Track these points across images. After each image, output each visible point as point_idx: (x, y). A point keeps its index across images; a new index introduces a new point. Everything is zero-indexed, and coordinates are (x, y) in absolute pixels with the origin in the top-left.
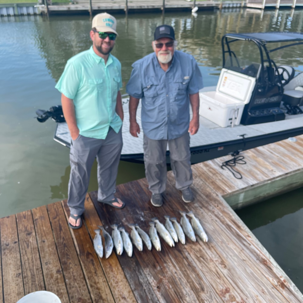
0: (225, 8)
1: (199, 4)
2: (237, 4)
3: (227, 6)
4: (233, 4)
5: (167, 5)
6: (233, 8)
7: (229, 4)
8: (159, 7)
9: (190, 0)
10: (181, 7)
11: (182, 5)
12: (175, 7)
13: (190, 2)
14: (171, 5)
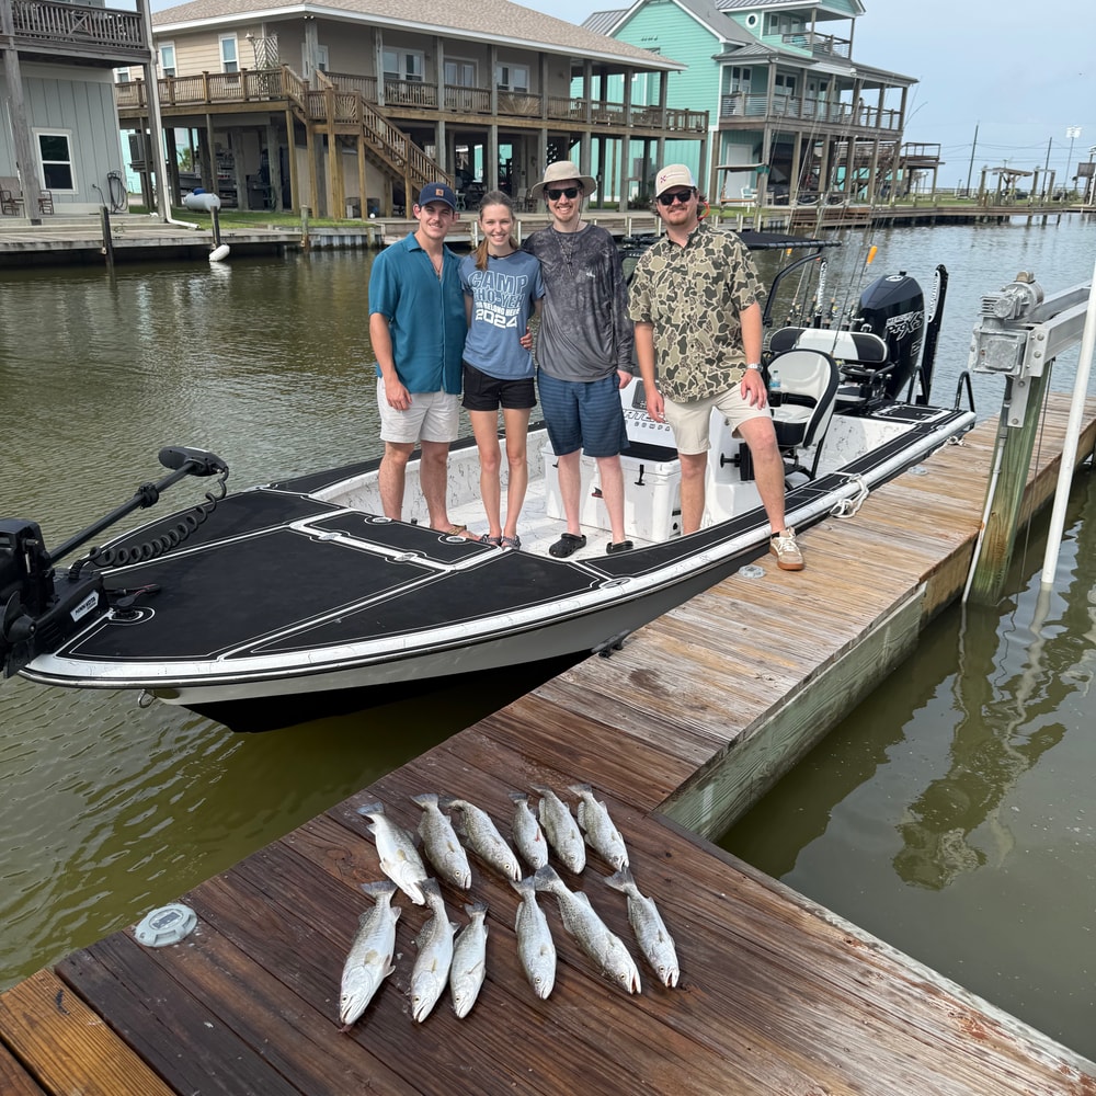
0: (318, 248)
1: (231, 236)
2: (353, 237)
3: (324, 242)
4: (342, 237)
5: (118, 238)
6: (343, 248)
7: (330, 237)
8: (91, 246)
9: (195, 226)
10: (170, 243)
11: (173, 239)
12: (151, 244)
13: (197, 229)
14: (134, 240)
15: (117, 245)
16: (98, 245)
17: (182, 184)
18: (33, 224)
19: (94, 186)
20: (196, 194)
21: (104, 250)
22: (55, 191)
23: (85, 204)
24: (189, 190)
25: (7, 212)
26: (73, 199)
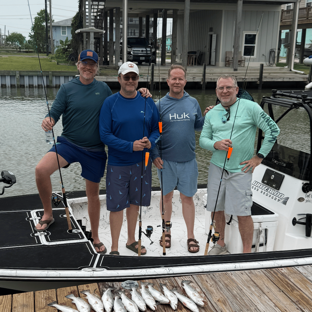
5: (265, 77)
8: (253, 80)
9: (302, 72)
10: (288, 80)
11: (290, 78)
12: (279, 80)
13: (304, 74)
14: (272, 78)
15: (264, 80)
16: (256, 80)
17: (305, 53)
18: (234, 71)
19: (263, 55)
20: (310, 58)
21: (258, 83)
22: (246, 57)
23: (258, 62)
24: (307, 56)
25: (227, 65)
26: (254, 60)
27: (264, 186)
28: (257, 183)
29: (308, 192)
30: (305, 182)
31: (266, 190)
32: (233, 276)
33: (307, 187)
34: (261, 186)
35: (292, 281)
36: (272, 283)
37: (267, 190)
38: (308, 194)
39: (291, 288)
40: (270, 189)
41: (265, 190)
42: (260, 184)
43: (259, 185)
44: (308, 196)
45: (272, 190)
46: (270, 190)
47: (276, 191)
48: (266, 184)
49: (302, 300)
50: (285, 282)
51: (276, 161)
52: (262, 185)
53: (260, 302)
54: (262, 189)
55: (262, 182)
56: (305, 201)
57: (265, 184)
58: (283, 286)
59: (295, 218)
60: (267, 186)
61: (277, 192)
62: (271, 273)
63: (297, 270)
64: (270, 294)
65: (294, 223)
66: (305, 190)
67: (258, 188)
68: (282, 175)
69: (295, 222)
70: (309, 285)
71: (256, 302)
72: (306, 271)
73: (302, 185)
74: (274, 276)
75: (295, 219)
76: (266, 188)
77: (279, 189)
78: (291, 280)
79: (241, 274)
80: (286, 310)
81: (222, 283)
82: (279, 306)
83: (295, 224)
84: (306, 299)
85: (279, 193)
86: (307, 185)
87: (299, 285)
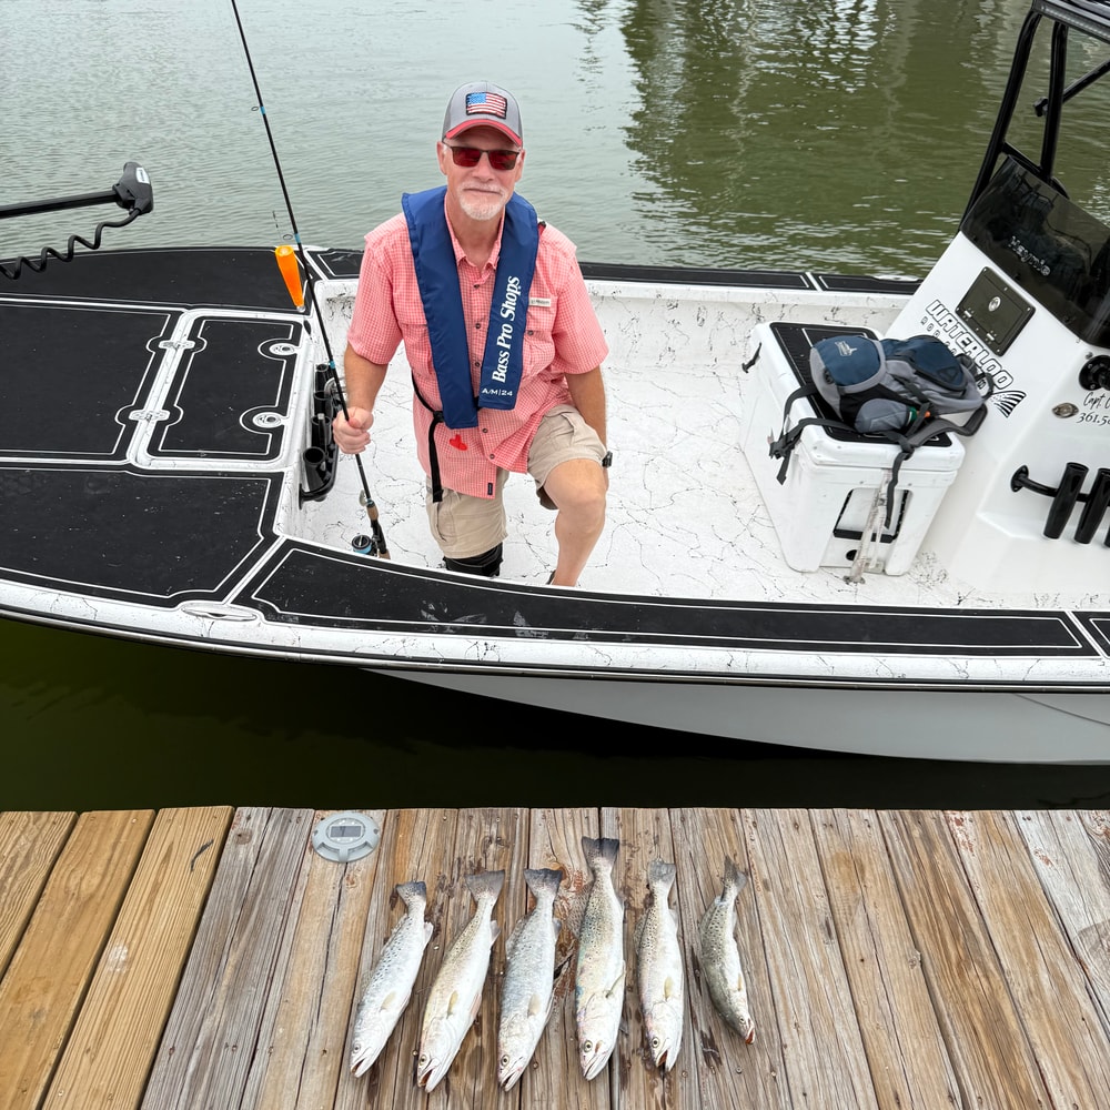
27: (960, 329)
28: (941, 308)
29: (1097, 387)
30: (1098, 352)
31: (963, 342)
32: (755, 836)
33: (1101, 370)
34: (950, 325)
35: (979, 898)
36: (897, 901)
37: (966, 345)
38: (1098, 393)
39: (966, 948)
40: (974, 344)
41: (959, 341)
42: (950, 317)
43: (946, 320)
44: (1095, 401)
45: (979, 349)
46: (975, 348)
47: (992, 355)
48: (966, 323)
49: (987, 1036)
50: (948, 904)
51: (1021, 249)
52: (954, 322)
53: (806, 1027)
54: (953, 335)
55: (957, 312)
56: (1077, 417)
57: (964, 320)
58: (934, 928)
59: (1025, 467)
60: (969, 330)
61: (993, 362)
62: (910, 836)
63: (1020, 834)
64: (870, 969)
65: (1018, 484)
66: (1091, 378)
67: (941, 329)
68: (1028, 305)
69: (1020, 480)
70: (1045, 940)
71: (792, 1022)
72: (1054, 848)
73: (1086, 361)
74: (915, 860)
75: (1023, 471)
76: (964, 337)
77: (1001, 354)
78: (978, 892)
79: (791, 828)
80: (897, 1098)
81: (699, 870)
82: (881, 1061)
83: (1020, 488)
84: (1006, 1030)
85: (998, 369)
86: (1102, 365)
87: (1001, 927)
